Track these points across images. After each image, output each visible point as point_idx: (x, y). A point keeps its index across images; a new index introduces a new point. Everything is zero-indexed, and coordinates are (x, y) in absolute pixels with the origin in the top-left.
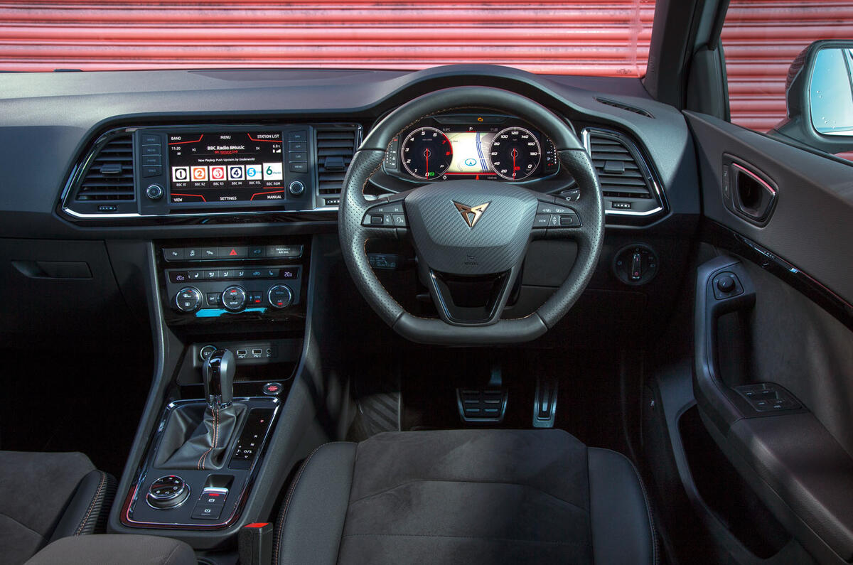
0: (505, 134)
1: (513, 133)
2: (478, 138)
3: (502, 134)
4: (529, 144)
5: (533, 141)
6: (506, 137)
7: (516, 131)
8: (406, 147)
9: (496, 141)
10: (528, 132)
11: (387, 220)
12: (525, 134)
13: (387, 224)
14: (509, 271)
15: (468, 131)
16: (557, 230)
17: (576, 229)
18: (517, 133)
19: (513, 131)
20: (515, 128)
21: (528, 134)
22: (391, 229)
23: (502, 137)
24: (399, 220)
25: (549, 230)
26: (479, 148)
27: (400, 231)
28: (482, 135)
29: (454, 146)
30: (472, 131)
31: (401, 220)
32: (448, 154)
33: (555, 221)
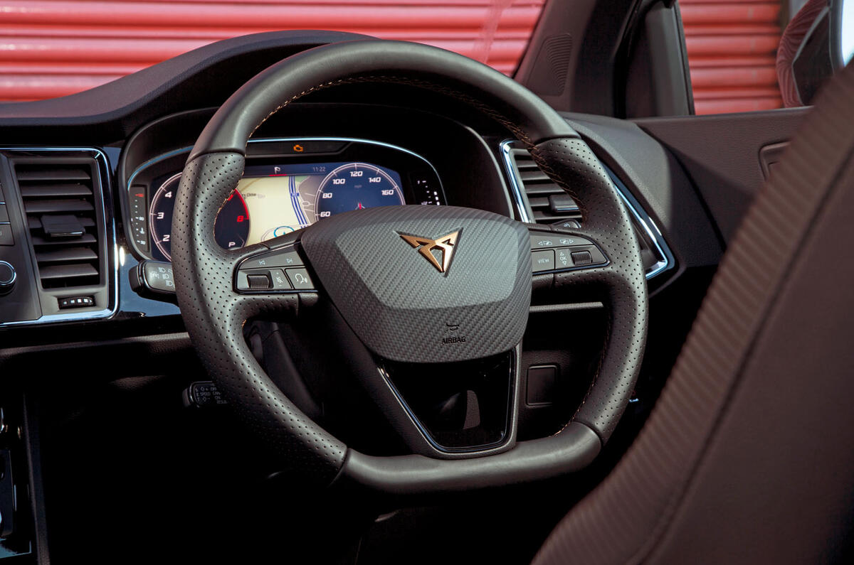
0: (340, 176)
1: (353, 174)
2: (292, 187)
3: (334, 177)
4: (385, 193)
5: (390, 187)
6: (341, 181)
7: (359, 169)
8: (157, 211)
9: (326, 190)
10: (378, 170)
11: (279, 280)
12: (374, 175)
13: (280, 287)
14: (511, 353)
15: (272, 174)
16: (570, 274)
17: (601, 270)
18: (359, 174)
19: (353, 170)
20: (356, 165)
21: (379, 175)
22: (289, 297)
23: (335, 182)
24: (300, 279)
25: (558, 275)
26: (296, 204)
27: (306, 299)
28: (298, 181)
29: (250, 203)
30: (280, 174)
31: (302, 280)
32: (240, 219)
33: (565, 260)
